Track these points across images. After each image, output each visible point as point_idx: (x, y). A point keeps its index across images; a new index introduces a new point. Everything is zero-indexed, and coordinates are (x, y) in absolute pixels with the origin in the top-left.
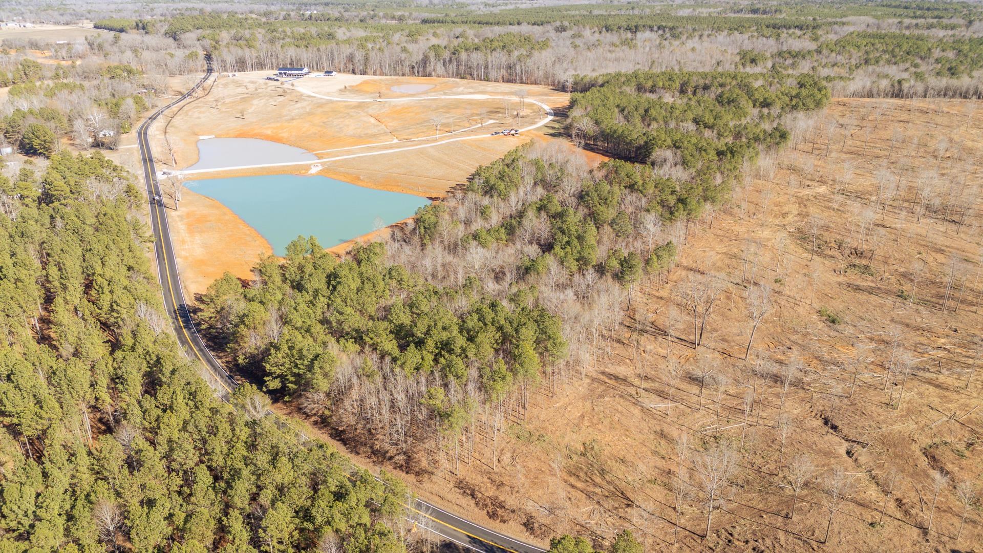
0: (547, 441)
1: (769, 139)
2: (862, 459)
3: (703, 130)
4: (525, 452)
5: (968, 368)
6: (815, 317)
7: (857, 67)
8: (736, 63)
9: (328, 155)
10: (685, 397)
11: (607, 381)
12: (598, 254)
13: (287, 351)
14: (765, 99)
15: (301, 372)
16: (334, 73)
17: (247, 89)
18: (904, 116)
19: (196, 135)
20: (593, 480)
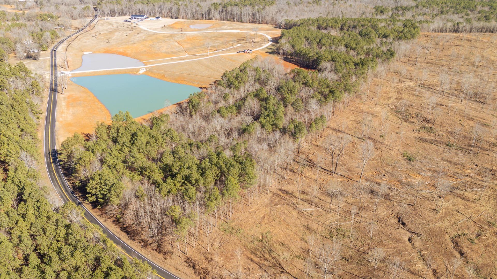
0: (241, 232)
1: (384, 56)
2: (417, 244)
3: (350, 51)
4: (228, 239)
5: (481, 188)
6: (400, 157)
7: (436, 15)
8: (373, 13)
9: (151, 63)
10: (323, 205)
11: (282, 194)
12: (283, 122)
13: (99, 181)
14: (385, 33)
15: (105, 193)
16: (160, 18)
17: (113, 26)
18: (459, 43)
19: (83, 51)
20: (264, 257)
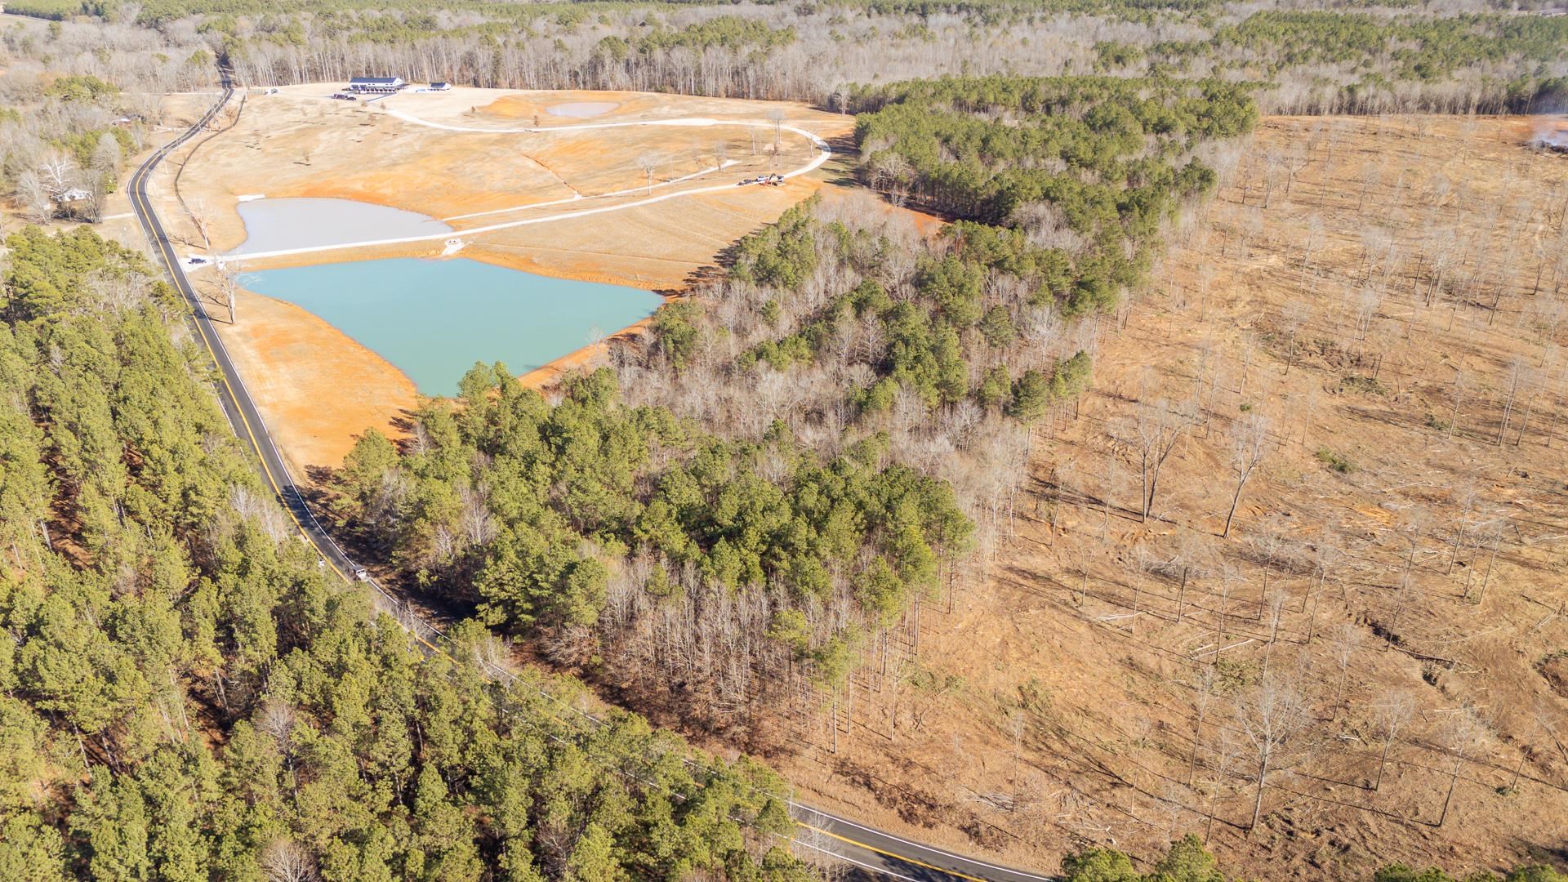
0: (962, 687)
1: (1183, 183)
2: (1453, 686)
3: (1077, 171)
4: (931, 707)
5: (1559, 533)
6: (1313, 463)
7: (1279, 68)
8: (1094, 63)
9: (470, 223)
10: (1149, 602)
11: (1022, 581)
12: (968, 375)
13: (515, 560)
14: (1161, 120)
15: (545, 593)
16: (447, 86)
17: (305, 114)
18: (1369, 143)
19: (232, 193)
20: (1049, 748)
